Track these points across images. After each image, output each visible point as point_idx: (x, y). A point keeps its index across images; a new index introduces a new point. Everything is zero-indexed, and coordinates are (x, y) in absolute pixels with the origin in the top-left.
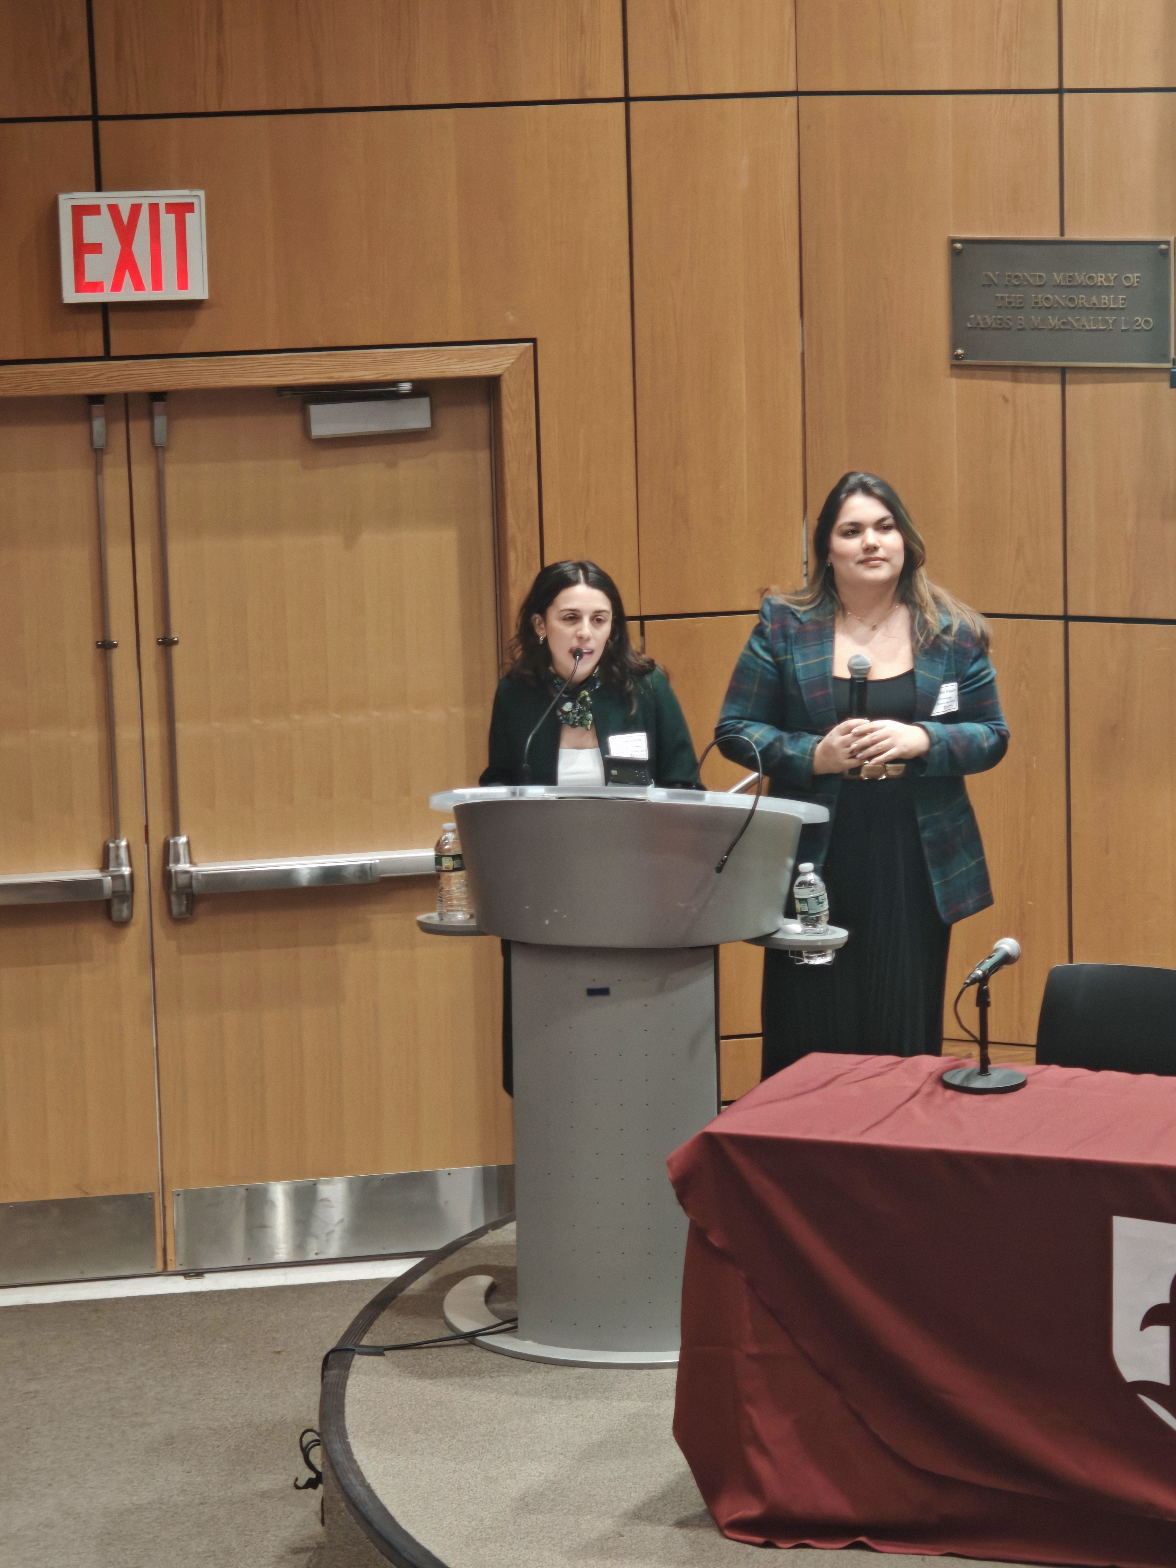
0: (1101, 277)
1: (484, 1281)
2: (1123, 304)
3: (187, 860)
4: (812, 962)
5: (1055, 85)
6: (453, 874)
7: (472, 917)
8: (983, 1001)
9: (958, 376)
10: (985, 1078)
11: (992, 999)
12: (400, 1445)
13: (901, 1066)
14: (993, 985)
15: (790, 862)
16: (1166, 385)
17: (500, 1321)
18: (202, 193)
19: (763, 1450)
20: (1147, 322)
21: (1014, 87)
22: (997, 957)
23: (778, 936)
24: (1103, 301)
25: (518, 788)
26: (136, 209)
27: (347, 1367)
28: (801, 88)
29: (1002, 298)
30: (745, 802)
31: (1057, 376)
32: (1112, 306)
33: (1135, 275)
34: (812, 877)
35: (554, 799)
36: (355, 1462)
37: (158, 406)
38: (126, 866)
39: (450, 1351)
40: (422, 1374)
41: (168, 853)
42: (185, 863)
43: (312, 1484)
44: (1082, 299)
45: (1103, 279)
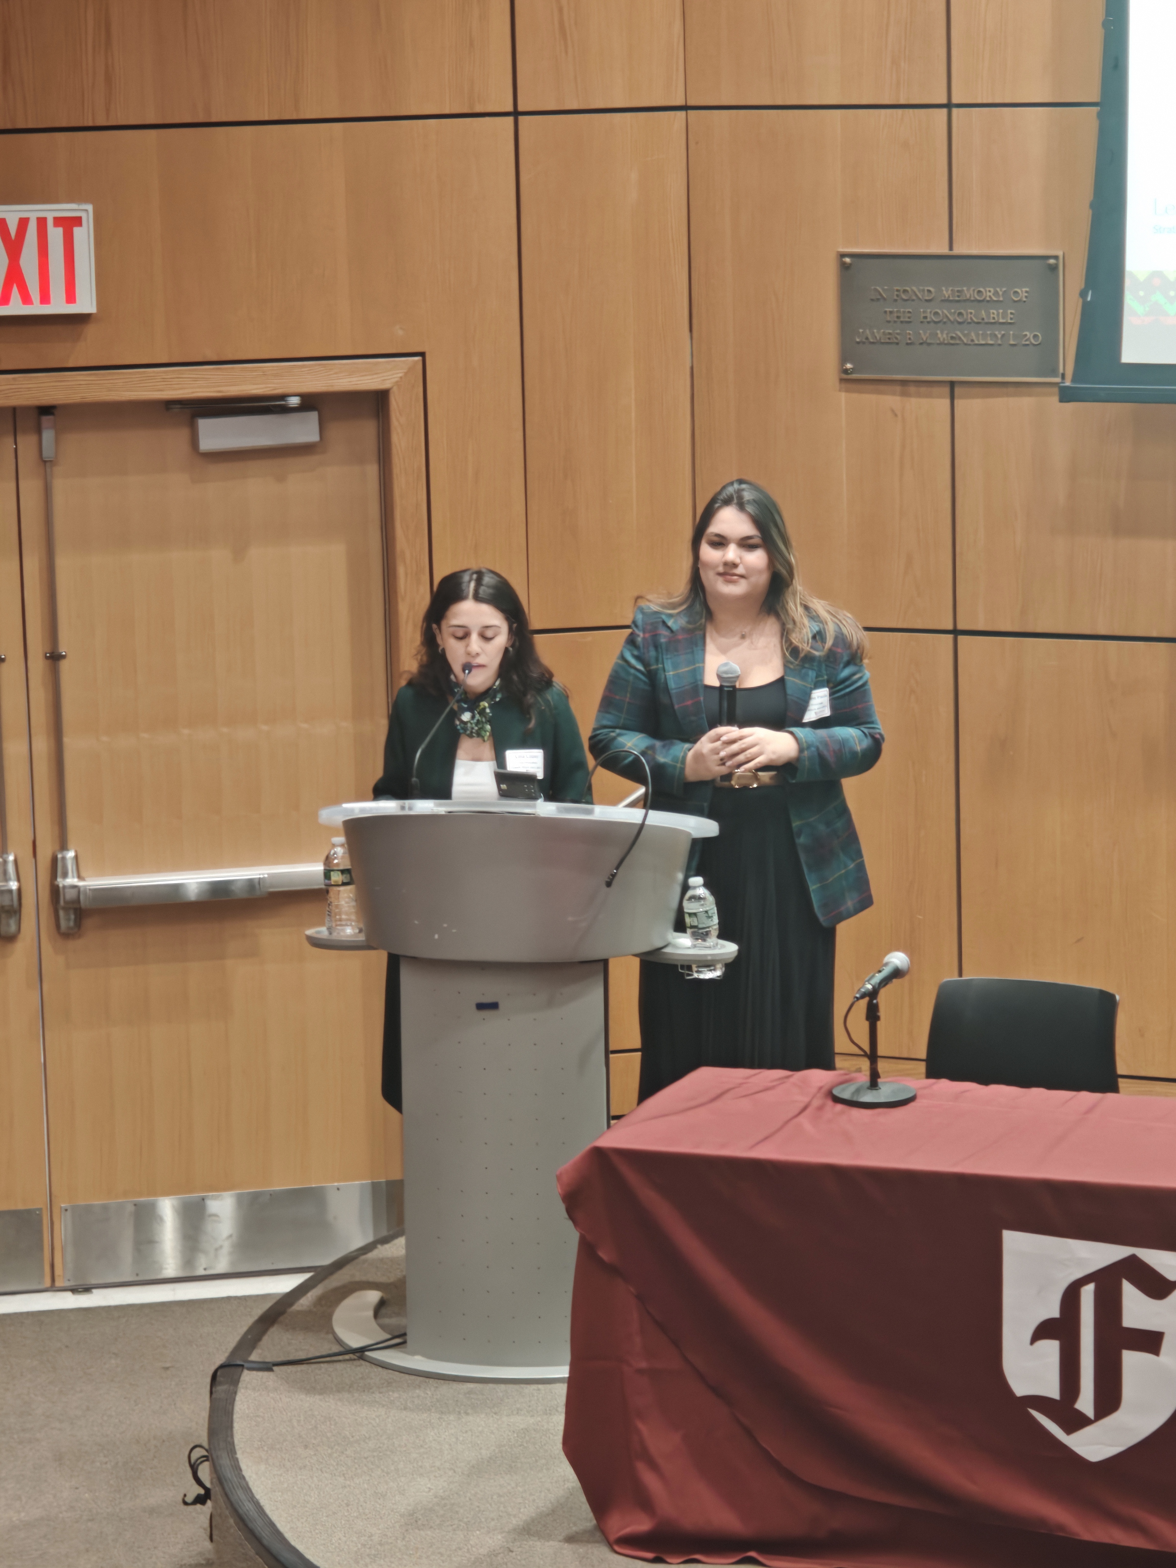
0: (990, 291)
1: (374, 1296)
2: (1011, 319)
3: (75, 874)
4: (702, 976)
5: (944, 101)
6: (342, 888)
7: (361, 931)
8: (873, 1015)
9: (847, 391)
10: (874, 1092)
11: (882, 1013)
12: (289, 1461)
13: (792, 1080)
14: (882, 999)
15: (680, 876)
16: (1056, 399)
17: (389, 1336)
18: (90, 207)
19: (653, 1466)
20: (1035, 336)
21: (902, 101)
22: (886, 971)
23: (667, 950)
24: (992, 316)
25: (407, 803)
26: (23, 223)
27: (235, 1382)
28: (691, 103)
29: (891, 312)
30: (635, 816)
31: (947, 390)
32: (1001, 321)
33: (1024, 290)
34: (702, 892)
35: (443, 813)
36: (244, 1478)
37: (46, 420)
38: (14, 880)
39: (339, 1366)
40: (311, 1390)
41: (55, 867)
42: (73, 877)
43: (200, 1500)
44: (971, 313)
45: (991, 294)
